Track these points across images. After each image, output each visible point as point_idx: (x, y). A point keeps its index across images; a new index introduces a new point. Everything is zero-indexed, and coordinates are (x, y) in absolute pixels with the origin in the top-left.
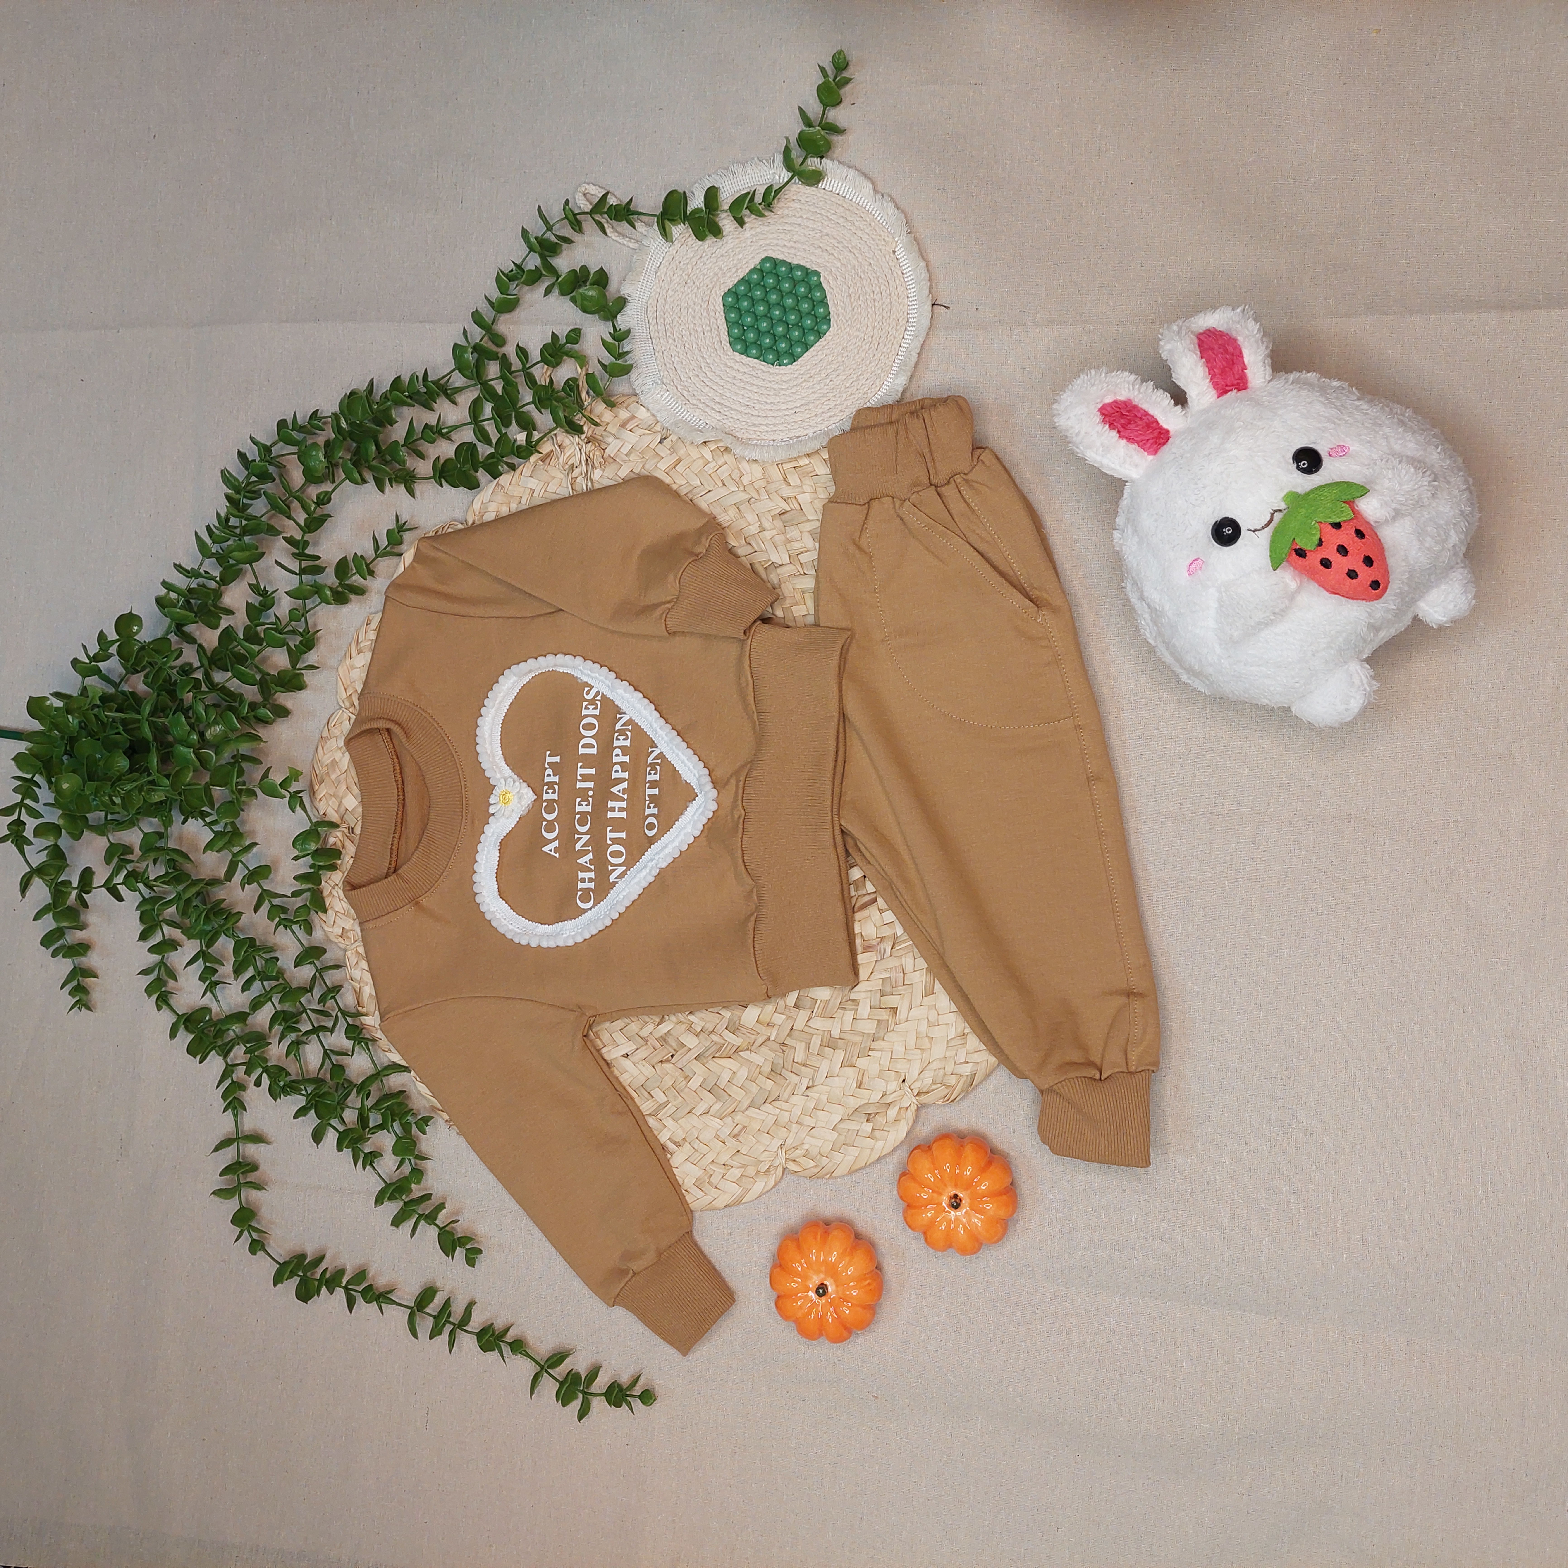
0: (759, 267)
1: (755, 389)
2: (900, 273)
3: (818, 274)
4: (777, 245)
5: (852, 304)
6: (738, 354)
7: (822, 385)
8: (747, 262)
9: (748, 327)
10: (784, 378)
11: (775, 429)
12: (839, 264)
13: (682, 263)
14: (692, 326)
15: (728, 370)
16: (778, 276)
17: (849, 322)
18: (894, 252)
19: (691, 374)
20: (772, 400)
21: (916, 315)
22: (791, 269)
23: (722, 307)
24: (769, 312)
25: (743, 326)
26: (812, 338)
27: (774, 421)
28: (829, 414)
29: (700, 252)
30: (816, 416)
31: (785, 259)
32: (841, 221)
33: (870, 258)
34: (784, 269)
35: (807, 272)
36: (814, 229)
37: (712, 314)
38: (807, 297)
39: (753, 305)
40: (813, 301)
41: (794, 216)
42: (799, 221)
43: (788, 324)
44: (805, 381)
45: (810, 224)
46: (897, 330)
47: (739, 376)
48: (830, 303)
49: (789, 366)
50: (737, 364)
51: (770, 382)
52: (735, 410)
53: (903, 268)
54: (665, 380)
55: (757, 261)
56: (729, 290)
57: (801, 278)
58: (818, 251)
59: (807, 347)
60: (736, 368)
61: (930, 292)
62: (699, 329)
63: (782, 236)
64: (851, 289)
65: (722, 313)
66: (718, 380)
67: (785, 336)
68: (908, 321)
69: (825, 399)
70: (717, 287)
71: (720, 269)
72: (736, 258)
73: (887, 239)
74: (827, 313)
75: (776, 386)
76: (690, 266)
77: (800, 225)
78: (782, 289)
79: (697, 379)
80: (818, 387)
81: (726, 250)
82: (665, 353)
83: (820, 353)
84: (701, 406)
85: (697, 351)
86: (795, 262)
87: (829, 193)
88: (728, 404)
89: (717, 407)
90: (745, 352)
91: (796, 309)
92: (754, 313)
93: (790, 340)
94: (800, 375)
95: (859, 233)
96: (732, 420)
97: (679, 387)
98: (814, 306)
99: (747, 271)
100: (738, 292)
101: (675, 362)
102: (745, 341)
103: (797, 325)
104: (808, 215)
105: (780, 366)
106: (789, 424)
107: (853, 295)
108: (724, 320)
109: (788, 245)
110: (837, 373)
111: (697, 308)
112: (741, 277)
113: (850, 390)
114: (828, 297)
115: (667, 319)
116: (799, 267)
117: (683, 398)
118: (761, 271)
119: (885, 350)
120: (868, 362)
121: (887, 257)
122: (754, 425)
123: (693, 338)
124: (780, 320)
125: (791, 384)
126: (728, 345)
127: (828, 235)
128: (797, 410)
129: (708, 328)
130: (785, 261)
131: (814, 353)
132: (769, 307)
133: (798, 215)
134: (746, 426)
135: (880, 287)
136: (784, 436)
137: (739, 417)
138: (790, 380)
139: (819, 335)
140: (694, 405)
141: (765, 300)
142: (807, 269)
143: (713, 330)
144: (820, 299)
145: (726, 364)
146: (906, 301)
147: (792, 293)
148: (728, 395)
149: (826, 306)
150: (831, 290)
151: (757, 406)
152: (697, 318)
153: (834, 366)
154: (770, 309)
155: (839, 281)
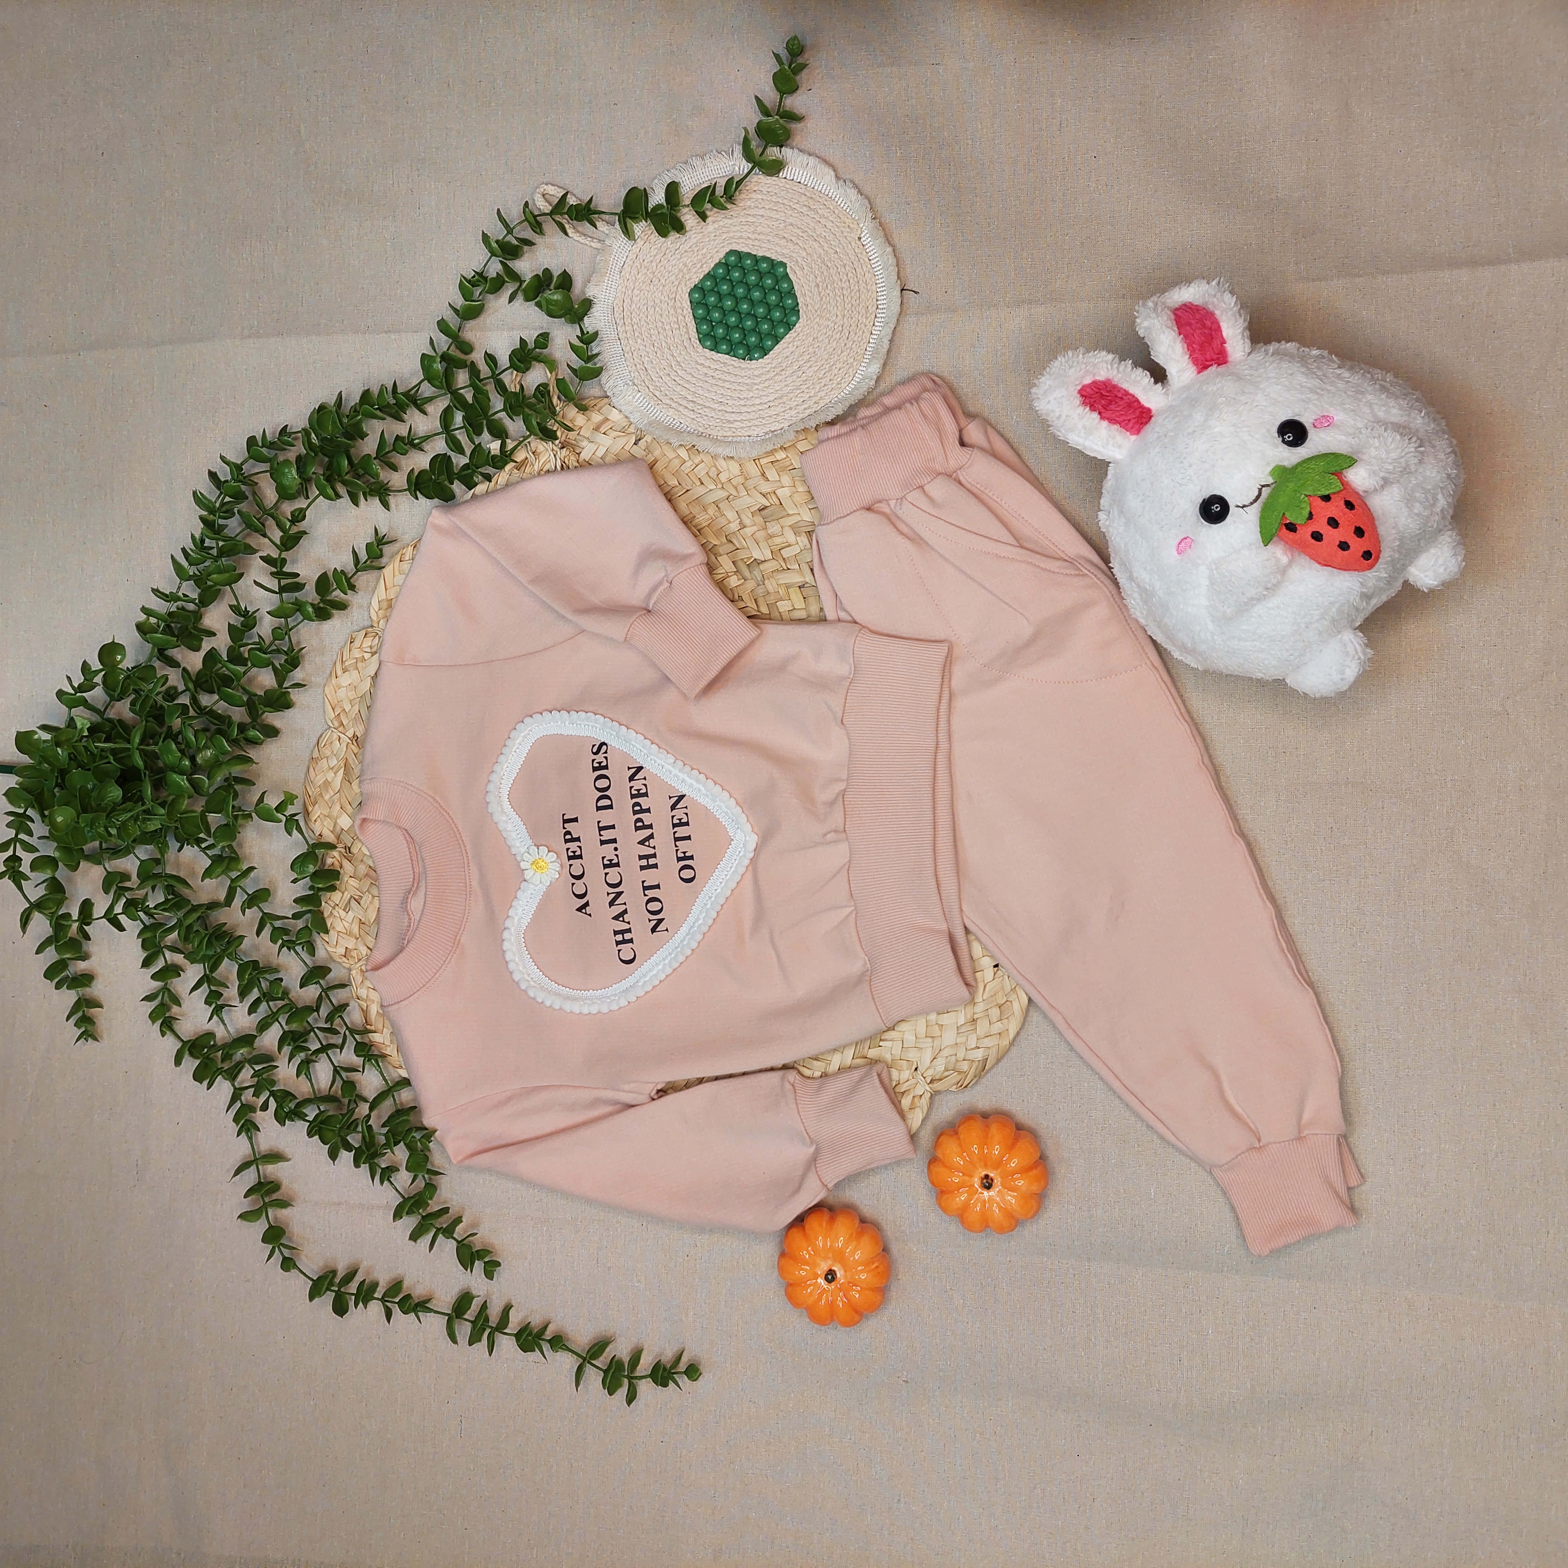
0: (723, 261)
1: (727, 385)
2: (867, 260)
3: (784, 265)
4: (741, 237)
5: (820, 293)
6: (708, 350)
7: (795, 377)
8: (712, 257)
9: (717, 323)
10: (756, 373)
11: (749, 424)
12: (804, 254)
13: (646, 261)
14: (661, 324)
15: (699, 367)
16: (744, 269)
17: (818, 312)
18: (860, 238)
19: (662, 373)
20: (745, 396)
21: (885, 302)
22: (757, 261)
23: (689, 303)
24: (736, 306)
25: (711, 322)
26: (782, 330)
27: (749, 416)
28: (803, 407)
29: (663, 249)
30: (790, 409)
31: (750, 251)
32: (804, 210)
33: (835, 246)
34: (749, 262)
35: (773, 263)
36: (777, 220)
37: (680, 311)
38: (774, 288)
39: (720, 300)
40: (781, 293)
41: (757, 207)
42: (761, 212)
43: (756, 318)
44: (777, 374)
45: (773, 214)
46: (867, 318)
47: (710, 373)
48: (798, 294)
49: (760, 360)
50: (708, 361)
51: (742, 377)
52: (709, 407)
53: (870, 254)
54: (636, 381)
55: (722, 255)
56: (695, 286)
57: (766, 270)
58: (783, 242)
59: (777, 340)
60: (707, 365)
61: (899, 278)
62: (667, 327)
63: (745, 228)
64: (819, 279)
65: (689, 310)
66: (689, 378)
67: (754, 330)
68: (877, 308)
69: (799, 391)
70: (683, 284)
71: (685, 265)
72: (700, 253)
73: (851, 225)
74: (795, 304)
75: (748, 381)
76: (654, 264)
77: (762, 216)
78: (749, 282)
79: (668, 378)
80: (791, 379)
81: (689, 245)
82: (635, 353)
83: (791, 345)
84: (674, 405)
85: (666, 350)
86: (760, 254)
87: (790, 182)
88: (701, 402)
89: (690, 406)
90: (715, 348)
91: (764, 302)
92: (722, 308)
93: (760, 333)
94: (772, 368)
95: (823, 221)
96: (706, 418)
97: (651, 387)
98: (782, 297)
99: (712, 266)
100: (705, 288)
101: (646, 362)
102: (714, 337)
103: (765, 318)
104: (771, 206)
105: (751, 360)
106: (763, 418)
107: (820, 284)
108: (691, 317)
109: (752, 237)
110: (809, 365)
111: (664, 306)
112: (706, 272)
113: (823, 381)
114: (796, 288)
115: (634, 320)
116: (765, 259)
117: (655, 399)
118: (726, 264)
119: (856, 339)
120: (839, 352)
121: (853, 244)
122: (729, 422)
123: (661, 336)
124: (749, 314)
125: (764, 378)
126: (698, 342)
127: (791, 224)
128: (771, 404)
129: (676, 326)
130: (749, 254)
131: (785, 345)
132: (737, 301)
133: (760, 206)
134: (720, 424)
135: (847, 275)
136: (760, 431)
137: (713, 414)
138: (762, 374)
139: (789, 327)
140: (667, 404)
141: (732, 294)
142: (773, 260)
143: (681, 327)
144: (787, 290)
145: (696, 362)
146: (874, 287)
147: (759, 286)
148: (701, 392)
149: (795, 297)
150: (798, 281)
151: (730, 402)
152: (664, 316)
153: (806, 357)
154: (737, 303)
155: (805, 271)
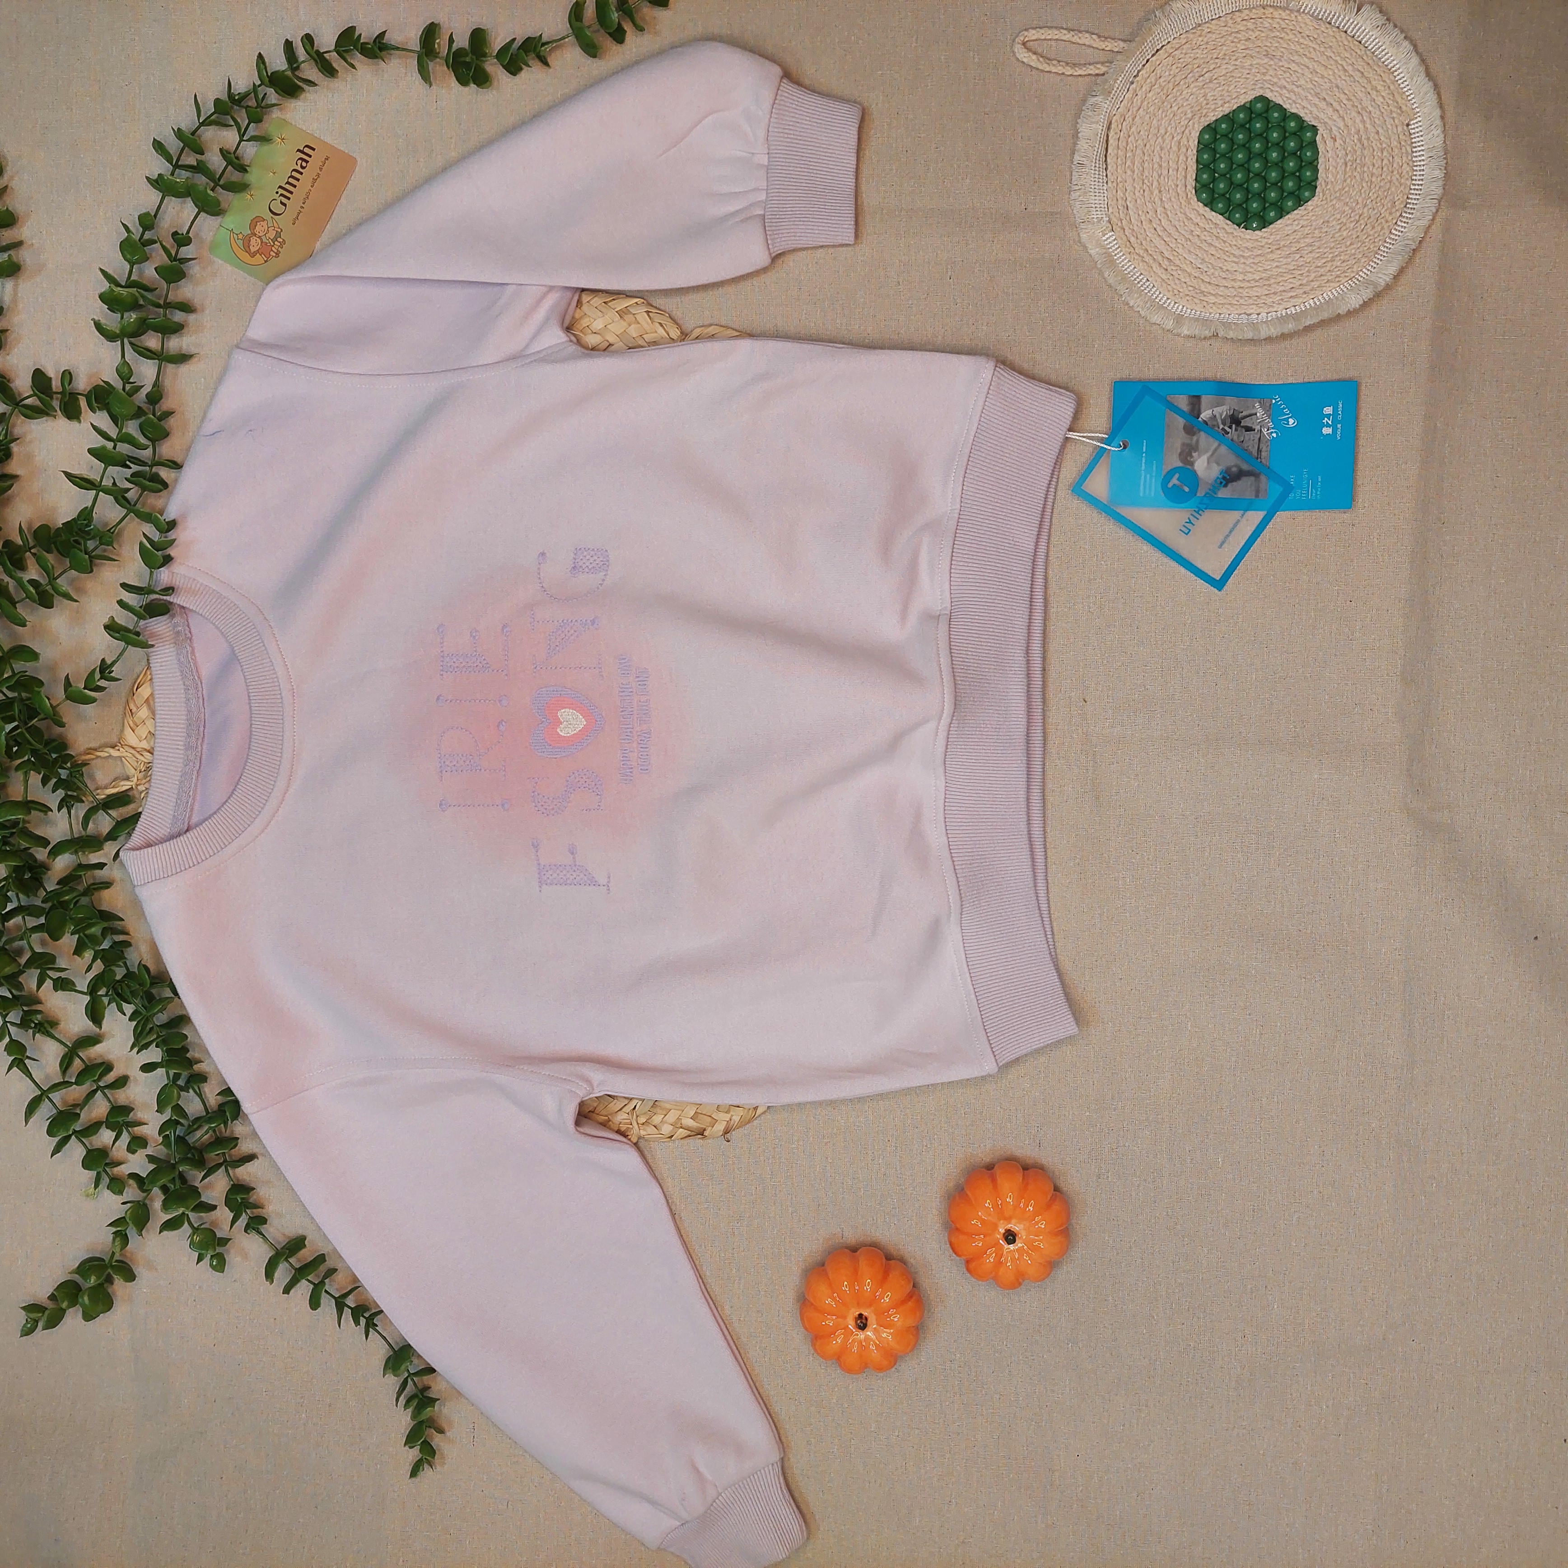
0: (1249, 106)
1: (1212, 251)
3: (1314, 129)
4: (1276, 84)
6: (1201, 204)
7: (1289, 260)
8: (1237, 97)
9: (1221, 175)
10: (1249, 245)
12: (1341, 125)
13: (1162, 80)
14: (1158, 159)
15: (1185, 220)
16: (1268, 122)
17: (1338, 194)
18: (1408, 125)
19: (1143, 218)
20: (1229, 268)
22: (1286, 118)
23: (1196, 144)
24: (1248, 162)
25: (1214, 171)
27: (1224, 292)
28: (1289, 295)
30: (1273, 297)
31: (1281, 103)
32: (1357, 74)
33: (1379, 125)
34: (1276, 115)
35: (1304, 125)
36: (1323, 77)
37: (1183, 150)
38: (1295, 154)
39: (1232, 150)
40: (1302, 161)
41: (1306, 55)
42: (1309, 62)
43: (1266, 182)
44: (1271, 252)
45: (1321, 68)
46: (1390, 214)
47: (1197, 232)
48: (1321, 167)
49: (1256, 232)
50: (1199, 218)
52: (1184, 271)
53: (1414, 145)
54: (1113, 218)
55: (1250, 98)
56: (1208, 125)
57: (1293, 130)
58: (1323, 105)
59: (1282, 213)
60: (1196, 221)
62: (1164, 165)
63: (1285, 75)
64: (1349, 157)
65: (1195, 152)
66: (1172, 231)
67: (1259, 194)
68: (1405, 206)
69: (1290, 276)
70: (1197, 118)
71: (1205, 97)
72: (1226, 88)
73: (1404, 108)
74: (1314, 178)
75: (1237, 252)
76: (1170, 87)
77: (1308, 67)
78: (1269, 138)
79: (1149, 224)
80: (1284, 261)
82: (1120, 185)
83: (1296, 222)
84: (1147, 258)
85: (1156, 192)
86: (1292, 108)
88: (1178, 262)
89: (1165, 263)
90: (1210, 204)
91: (1279, 165)
92: (1231, 159)
93: (1264, 200)
94: (1267, 243)
95: (1373, 94)
96: (1177, 281)
97: (1128, 230)
98: (1302, 166)
99: (1235, 107)
100: (1218, 130)
101: (1129, 199)
102: (1213, 191)
103: (1276, 184)
104: (1322, 59)
105: (1246, 229)
106: (1240, 299)
107: (1349, 164)
108: (1194, 160)
109: (1290, 89)
110: (1309, 249)
111: (1167, 139)
112: (1226, 113)
113: (1321, 270)
114: (1320, 160)
115: (1130, 145)
116: (1297, 117)
117: (1128, 244)
119: (1372, 233)
120: (1349, 242)
121: (1400, 129)
122: (1202, 292)
123: (1155, 174)
124: (1257, 175)
125: (1255, 252)
126: (1194, 191)
127: (1338, 87)
128: (1254, 286)
129: (1175, 166)
130: (1280, 106)
131: (1288, 222)
132: (1251, 156)
134: (1192, 293)
135: (1381, 161)
136: (1233, 313)
137: (1187, 280)
138: (1254, 248)
139: (1300, 202)
140: (1139, 255)
141: (1246, 147)
142: (1303, 121)
143: (1180, 169)
144: (1309, 160)
145: (1185, 214)
146: (1406, 185)
147: (1279, 146)
148: (1180, 251)
149: (1316, 170)
150: (1325, 153)
151: (1210, 272)
152: (1164, 150)
153: (1309, 240)
154: (1250, 159)
155: (1337, 144)
